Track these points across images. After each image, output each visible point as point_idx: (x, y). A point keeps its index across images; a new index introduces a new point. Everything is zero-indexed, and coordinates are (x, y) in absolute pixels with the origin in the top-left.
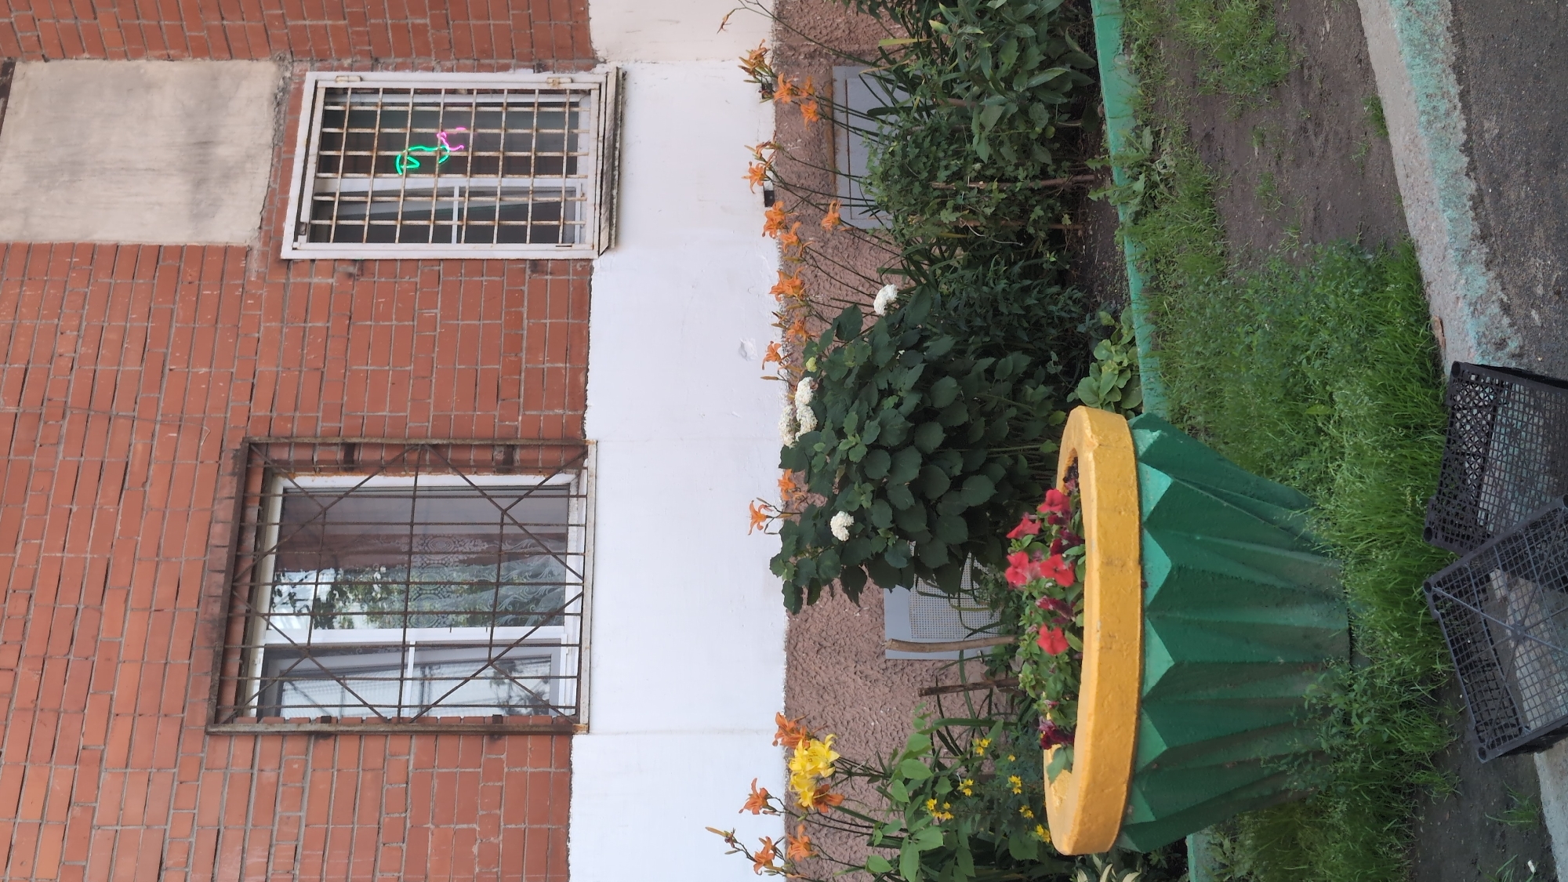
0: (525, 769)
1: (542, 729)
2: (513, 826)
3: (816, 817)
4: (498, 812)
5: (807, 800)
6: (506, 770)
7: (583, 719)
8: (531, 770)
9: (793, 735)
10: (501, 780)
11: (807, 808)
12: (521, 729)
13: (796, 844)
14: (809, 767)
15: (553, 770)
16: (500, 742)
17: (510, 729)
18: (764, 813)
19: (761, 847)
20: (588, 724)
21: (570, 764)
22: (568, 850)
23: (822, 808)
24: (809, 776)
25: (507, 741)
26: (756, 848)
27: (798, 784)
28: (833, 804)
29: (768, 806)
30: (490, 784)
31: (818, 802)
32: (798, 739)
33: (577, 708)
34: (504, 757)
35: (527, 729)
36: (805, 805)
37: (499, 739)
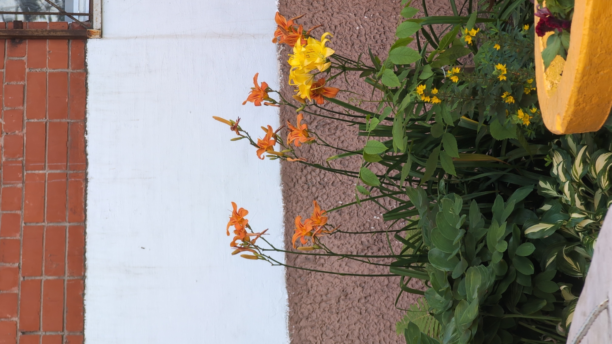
0: (44, 70)
1: (59, 34)
2: (36, 120)
3: (314, 107)
4: (21, 108)
5: (305, 92)
6: (27, 70)
7: (96, 25)
8: (49, 70)
9: (291, 34)
10: (23, 79)
11: (305, 100)
12: (40, 34)
13: (295, 132)
14: (307, 63)
15: (70, 70)
16: (21, 46)
17: (30, 34)
18: (265, 104)
19: (262, 135)
20: (101, 29)
21: (85, 65)
22: (86, 142)
23: (318, 99)
24: (306, 71)
25: (27, 46)
26: (259, 135)
27: (297, 78)
28: (328, 96)
29: (268, 98)
30: (14, 83)
31: (315, 94)
32: (295, 38)
33: (91, 14)
34: (25, 59)
35: (45, 34)
36: (303, 97)
37: (20, 43)
